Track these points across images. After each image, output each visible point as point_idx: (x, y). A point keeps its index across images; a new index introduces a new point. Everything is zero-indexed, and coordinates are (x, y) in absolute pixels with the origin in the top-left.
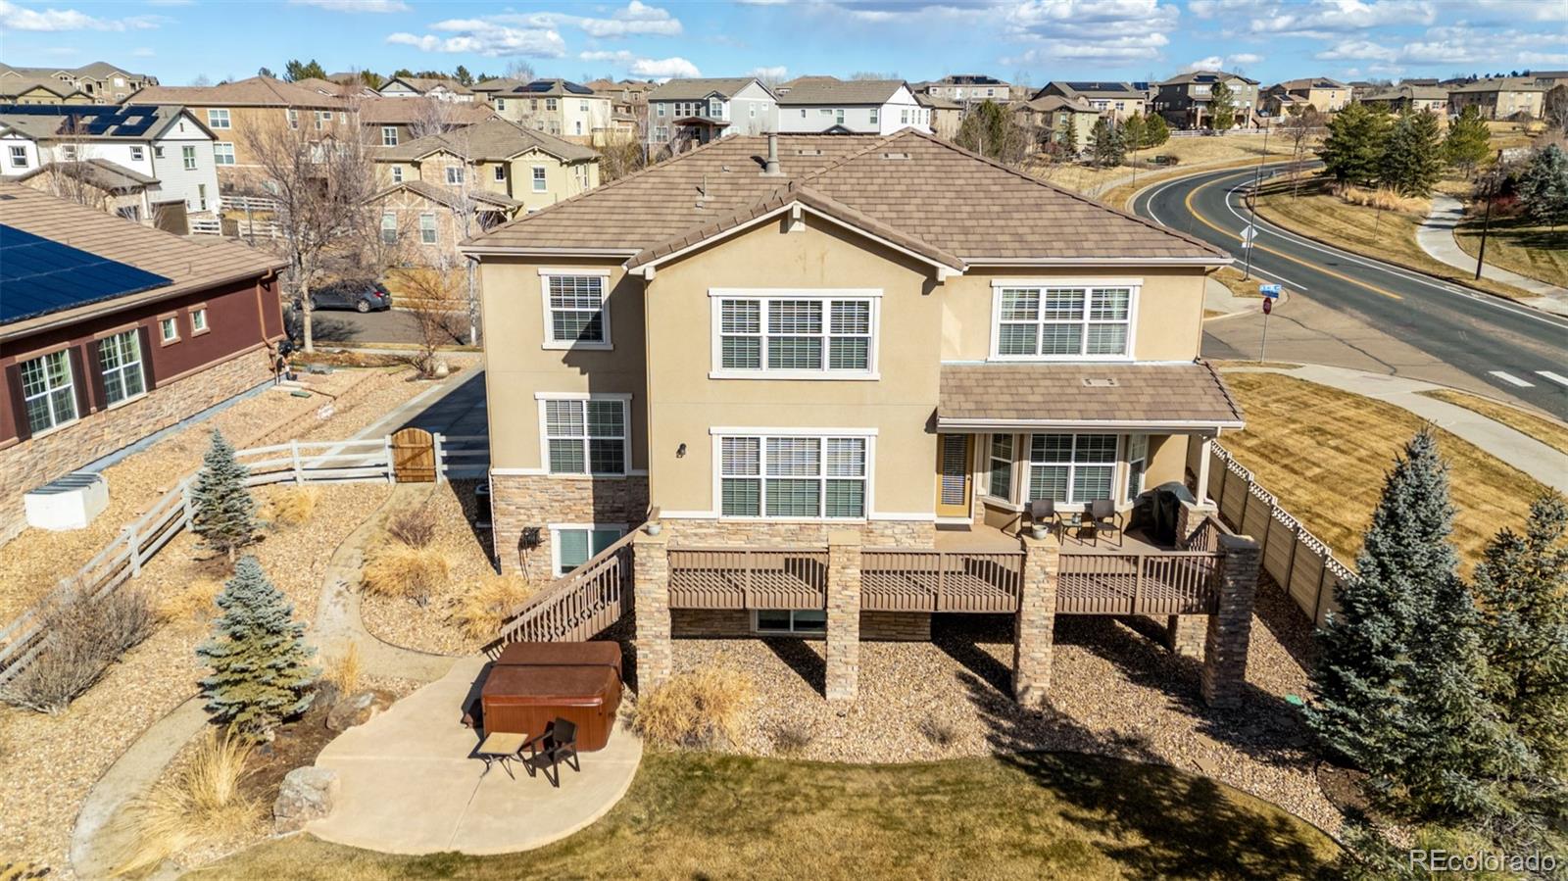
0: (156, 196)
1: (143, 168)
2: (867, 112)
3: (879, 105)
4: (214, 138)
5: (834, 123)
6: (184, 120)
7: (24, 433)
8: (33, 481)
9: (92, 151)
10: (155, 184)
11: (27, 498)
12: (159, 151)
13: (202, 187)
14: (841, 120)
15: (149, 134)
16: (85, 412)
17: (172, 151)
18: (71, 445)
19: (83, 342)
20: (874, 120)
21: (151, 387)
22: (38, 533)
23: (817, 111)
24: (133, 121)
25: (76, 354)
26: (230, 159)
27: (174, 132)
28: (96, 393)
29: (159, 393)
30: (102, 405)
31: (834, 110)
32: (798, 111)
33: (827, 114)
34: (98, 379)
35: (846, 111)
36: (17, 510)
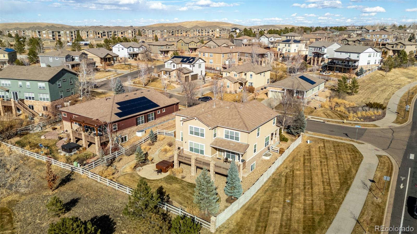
0: (192, 74)
1: (191, 69)
2: (357, 55)
3: (360, 53)
4: (205, 62)
5: (348, 57)
6: (200, 60)
7: (137, 125)
8: (137, 130)
9: (184, 66)
10: (192, 72)
11: (137, 132)
12: (194, 66)
13: (201, 71)
14: (350, 56)
15: (192, 63)
16: (145, 122)
17: (197, 65)
18: (143, 126)
19: (146, 115)
20: (358, 57)
21: (155, 119)
22: (137, 136)
23: (344, 53)
24: (191, 60)
25: (145, 116)
26: (212, 63)
27: (198, 62)
28: (147, 120)
29: (156, 120)
30: (147, 122)
31: (348, 54)
32: (340, 53)
33: (347, 54)
34: (147, 119)
35: (351, 54)
36: (135, 133)
